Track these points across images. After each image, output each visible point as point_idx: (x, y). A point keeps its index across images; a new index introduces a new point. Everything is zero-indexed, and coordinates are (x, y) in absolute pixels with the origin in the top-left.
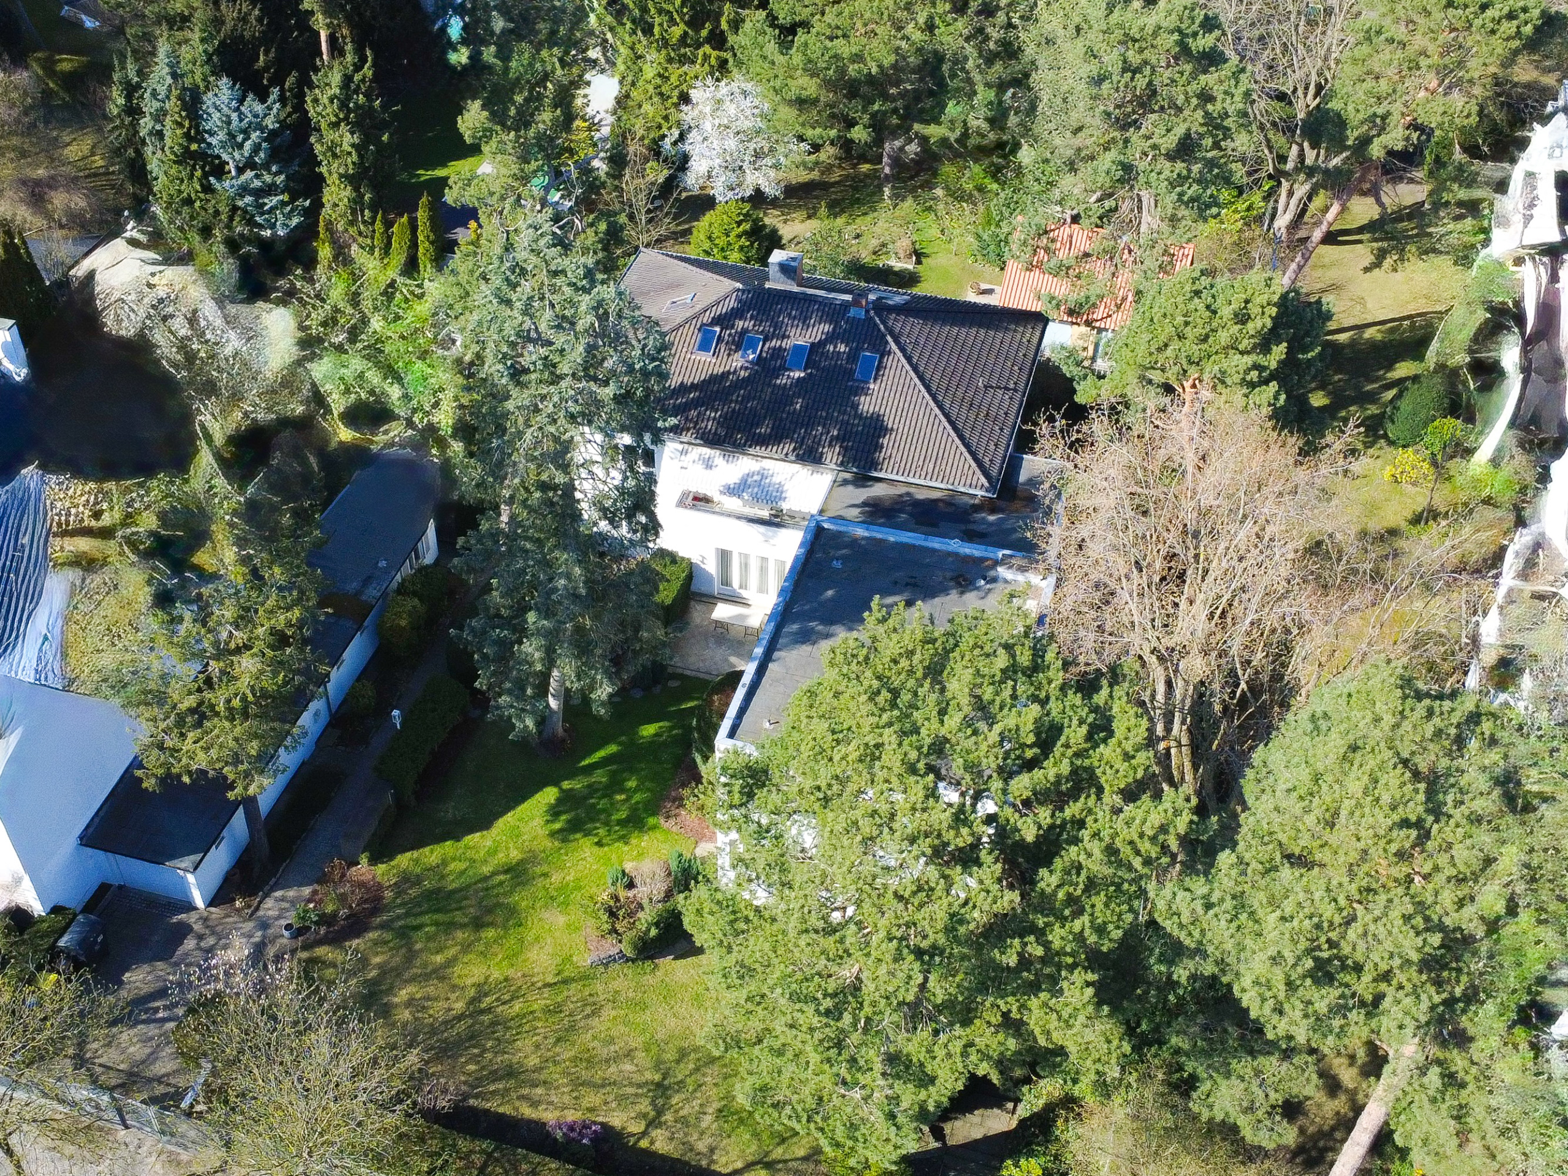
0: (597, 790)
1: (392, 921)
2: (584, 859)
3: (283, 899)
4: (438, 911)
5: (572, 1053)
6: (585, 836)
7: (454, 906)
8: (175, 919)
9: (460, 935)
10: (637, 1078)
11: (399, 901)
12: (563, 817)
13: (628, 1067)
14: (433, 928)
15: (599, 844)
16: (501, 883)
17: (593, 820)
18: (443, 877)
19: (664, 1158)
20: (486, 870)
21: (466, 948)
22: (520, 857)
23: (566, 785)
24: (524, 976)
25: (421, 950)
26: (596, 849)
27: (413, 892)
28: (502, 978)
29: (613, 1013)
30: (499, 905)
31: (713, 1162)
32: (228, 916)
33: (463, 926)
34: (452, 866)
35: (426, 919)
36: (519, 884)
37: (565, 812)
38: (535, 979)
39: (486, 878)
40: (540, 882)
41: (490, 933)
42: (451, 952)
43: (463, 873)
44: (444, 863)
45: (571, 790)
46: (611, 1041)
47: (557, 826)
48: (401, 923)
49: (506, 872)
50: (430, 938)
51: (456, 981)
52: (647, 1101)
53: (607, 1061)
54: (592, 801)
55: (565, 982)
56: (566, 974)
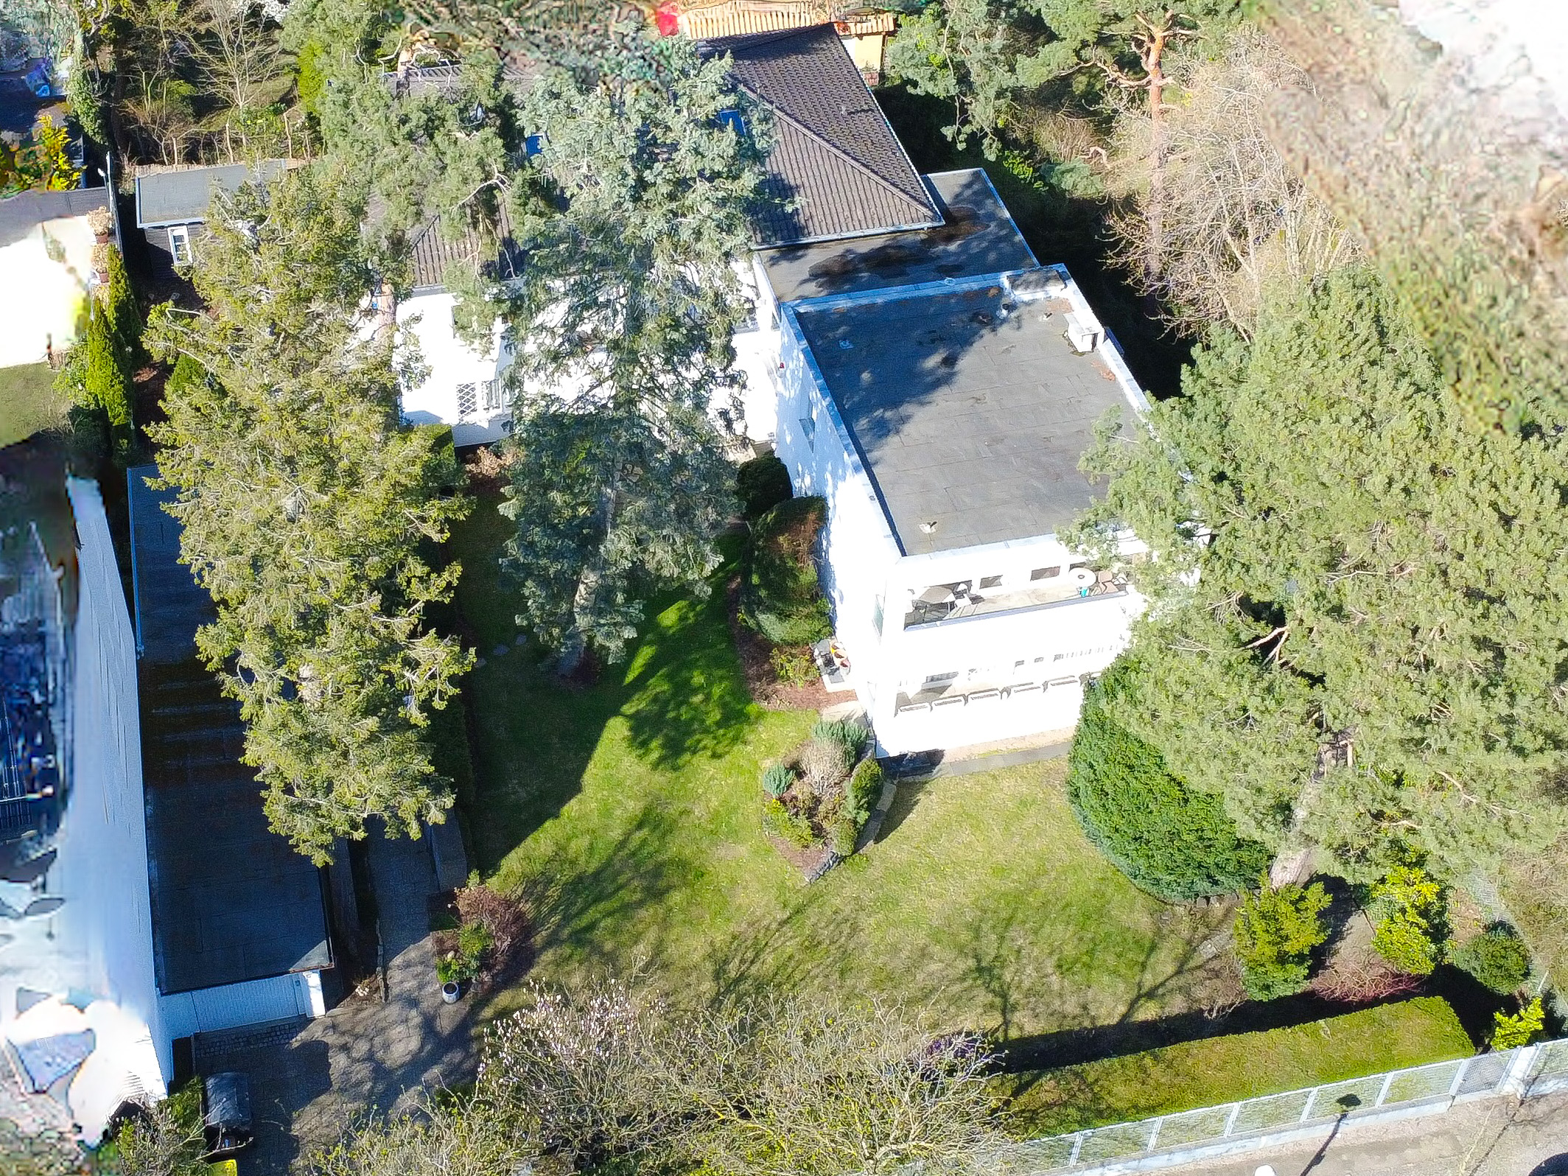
0: (667, 702)
1: (555, 933)
2: (711, 779)
3: (408, 965)
4: (597, 900)
5: (867, 979)
6: (694, 753)
7: (611, 888)
8: (295, 1043)
9: (645, 913)
10: (953, 973)
11: (545, 909)
12: (654, 744)
13: (934, 967)
14: (609, 920)
15: (715, 756)
16: (644, 842)
17: (689, 733)
18: (573, 863)
19: (1045, 1038)
20: (616, 834)
21: (665, 924)
22: (641, 805)
23: (628, 709)
24: (751, 924)
25: (616, 949)
26: (716, 763)
27: (554, 892)
28: (729, 938)
29: (872, 921)
30: (660, 866)
31: (1093, 1018)
32: (359, 1010)
33: (640, 904)
34: (574, 845)
35: (591, 914)
36: (664, 835)
37: (651, 738)
38: (765, 922)
39: (622, 844)
40: (684, 821)
41: (676, 898)
42: (652, 935)
43: (591, 848)
44: (561, 848)
45: (638, 712)
46: (895, 950)
47: (655, 755)
48: (566, 932)
49: (640, 826)
50: (615, 932)
51: (683, 963)
52: (982, 991)
53: (908, 970)
54: (671, 715)
55: (798, 911)
56: (793, 903)
